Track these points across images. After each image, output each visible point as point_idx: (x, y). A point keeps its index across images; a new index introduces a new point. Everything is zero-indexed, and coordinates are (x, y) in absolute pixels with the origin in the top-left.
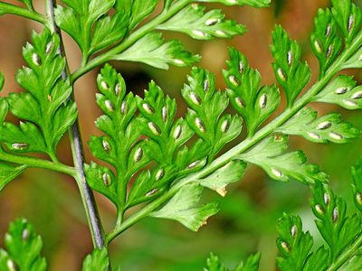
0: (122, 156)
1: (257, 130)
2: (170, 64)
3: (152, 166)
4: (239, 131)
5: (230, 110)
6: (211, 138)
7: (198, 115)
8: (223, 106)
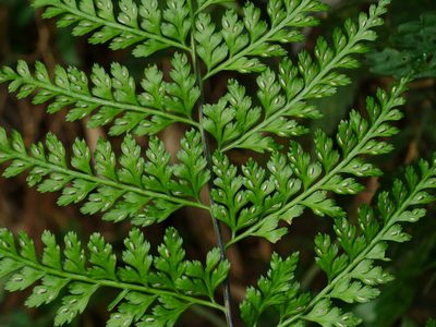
0: (231, 200)
1: (310, 187)
2: (265, 150)
3: (249, 205)
4: (299, 188)
5: (294, 176)
6: (284, 191)
7: (276, 178)
8: (290, 173)
